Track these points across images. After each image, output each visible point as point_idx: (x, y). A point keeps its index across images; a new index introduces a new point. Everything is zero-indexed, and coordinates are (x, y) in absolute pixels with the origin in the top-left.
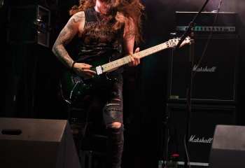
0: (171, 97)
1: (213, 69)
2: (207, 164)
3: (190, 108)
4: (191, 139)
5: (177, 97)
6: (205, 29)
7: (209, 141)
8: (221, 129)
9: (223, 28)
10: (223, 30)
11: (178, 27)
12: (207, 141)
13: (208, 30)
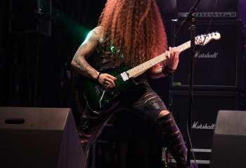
0: (174, 84)
1: (215, 55)
2: (209, 151)
3: (193, 94)
4: (194, 126)
5: (179, 84)
6: (207, 15)
7: (212, 127)
8: (223, 114)
9: (224, 13)
10: (224, 16)
11: (180, 13)
12: (210, 128)
13: (209, 16)
